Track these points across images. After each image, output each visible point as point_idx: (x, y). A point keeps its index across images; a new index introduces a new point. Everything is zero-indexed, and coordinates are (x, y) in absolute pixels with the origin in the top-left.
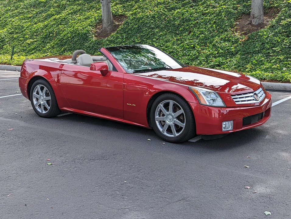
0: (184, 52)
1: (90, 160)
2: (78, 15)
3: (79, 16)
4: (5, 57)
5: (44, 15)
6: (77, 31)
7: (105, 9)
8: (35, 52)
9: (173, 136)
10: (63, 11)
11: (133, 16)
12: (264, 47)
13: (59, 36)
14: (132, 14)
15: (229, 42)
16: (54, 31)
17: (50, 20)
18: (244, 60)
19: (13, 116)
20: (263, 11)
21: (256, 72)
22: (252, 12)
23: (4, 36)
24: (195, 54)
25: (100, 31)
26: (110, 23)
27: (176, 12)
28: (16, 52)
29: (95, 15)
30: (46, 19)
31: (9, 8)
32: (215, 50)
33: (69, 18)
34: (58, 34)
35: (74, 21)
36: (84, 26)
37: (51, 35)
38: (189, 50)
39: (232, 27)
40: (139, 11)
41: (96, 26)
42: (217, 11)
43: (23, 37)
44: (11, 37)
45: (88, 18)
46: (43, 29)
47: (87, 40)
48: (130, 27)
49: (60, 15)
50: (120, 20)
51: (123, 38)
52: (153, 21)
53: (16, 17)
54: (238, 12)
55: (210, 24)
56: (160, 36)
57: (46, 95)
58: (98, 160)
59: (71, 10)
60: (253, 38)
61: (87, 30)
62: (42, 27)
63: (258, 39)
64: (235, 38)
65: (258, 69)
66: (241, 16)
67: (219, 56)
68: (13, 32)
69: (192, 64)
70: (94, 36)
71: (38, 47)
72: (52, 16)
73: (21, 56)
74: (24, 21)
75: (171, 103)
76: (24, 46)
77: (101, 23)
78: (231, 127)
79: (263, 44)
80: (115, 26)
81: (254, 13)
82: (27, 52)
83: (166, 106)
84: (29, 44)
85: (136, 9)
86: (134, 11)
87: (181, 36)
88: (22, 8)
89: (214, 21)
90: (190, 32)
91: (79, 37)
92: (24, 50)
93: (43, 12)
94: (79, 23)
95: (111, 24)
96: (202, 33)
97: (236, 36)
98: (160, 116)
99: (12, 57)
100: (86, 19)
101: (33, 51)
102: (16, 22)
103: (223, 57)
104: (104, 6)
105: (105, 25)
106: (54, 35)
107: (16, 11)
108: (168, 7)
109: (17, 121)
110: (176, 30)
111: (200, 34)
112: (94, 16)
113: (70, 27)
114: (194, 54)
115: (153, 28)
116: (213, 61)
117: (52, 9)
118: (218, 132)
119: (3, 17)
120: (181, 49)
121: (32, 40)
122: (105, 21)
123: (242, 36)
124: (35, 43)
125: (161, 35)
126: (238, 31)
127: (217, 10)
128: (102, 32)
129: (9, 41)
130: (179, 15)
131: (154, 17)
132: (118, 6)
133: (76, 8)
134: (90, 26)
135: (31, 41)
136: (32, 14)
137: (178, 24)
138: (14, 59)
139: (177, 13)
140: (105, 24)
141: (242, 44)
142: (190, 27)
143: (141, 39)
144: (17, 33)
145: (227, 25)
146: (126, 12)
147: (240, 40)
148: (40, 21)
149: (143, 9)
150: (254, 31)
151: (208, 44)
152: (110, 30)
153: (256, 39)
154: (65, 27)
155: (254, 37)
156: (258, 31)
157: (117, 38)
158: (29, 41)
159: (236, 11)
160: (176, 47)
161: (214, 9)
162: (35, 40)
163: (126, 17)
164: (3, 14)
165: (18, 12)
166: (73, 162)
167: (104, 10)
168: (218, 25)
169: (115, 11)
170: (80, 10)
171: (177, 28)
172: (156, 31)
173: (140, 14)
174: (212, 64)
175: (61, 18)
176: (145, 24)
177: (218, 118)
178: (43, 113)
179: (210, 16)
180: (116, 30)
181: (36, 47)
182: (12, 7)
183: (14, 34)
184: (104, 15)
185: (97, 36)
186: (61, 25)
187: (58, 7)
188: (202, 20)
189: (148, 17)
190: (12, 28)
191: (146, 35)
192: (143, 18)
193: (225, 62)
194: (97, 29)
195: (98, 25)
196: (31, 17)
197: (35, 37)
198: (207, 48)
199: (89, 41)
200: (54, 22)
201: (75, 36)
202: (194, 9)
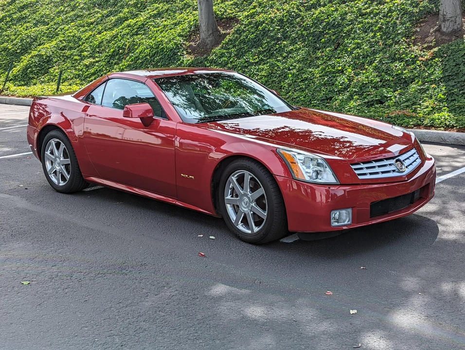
0: (326, 79)
1: (98, 274)
2: (164, 19)
3: (165, 21)
4: (50, 87)
5: (112, 20)
6: (160, 44)
7: (203, 8)
9: (250, 232)
10: (142, 12)
11: (248, 20)
12: (459, 71)
13: (133, 53)
14: (248, 16)
15: (401, 62)
16: (126, 46)
17: (121, 27)
18: (423, 92)
19: (15, 190)
20: (460, 8)
21: (441, 114)
22: (442, 10)
23: (51, 54)
24: (343, 83)
25: (195, 45)
26: (210, 32)
27: (319, 11)
28: (64, 80)
29: (190, 19)
30: (115, 26)
31: (63, 9)
32: (377, 76)
33: (150, 23)
34: (131, 50)
35: (158, 29)
36: (172, 37)
37: (120, 51)
38: (334, 75)
39: (408, 36)
40: (259, 10)
41: (190, 36)
42: (384, 9)
43: (80, 56)
44: (62, 54)
45: (179, 23)
46: (109, 42)
47: (174, 59)
48: (242, 38)
49: (137, 20)
50: (228, 25)
51: (230, 56)
52: (279, 28)
53: (71, 23)
54: (420, 10)
55: (372, 31)
56: (290, 52)
57: (63, 156)
58: (111, 275)
59: (154, 11)
60: (442, 55)
61: (175, 44)
62: (109, 38)
63: (450, 56)
64: (412, 55)
65: (445, 108)
66: (425, 18)
67: (383, 86)
68: (64, 46)
69: (337, 100)
70: (185, 52)
71: (100, 70)
72: (126, 20)
73: (75, 86)
74: (82, 29)
76: (79, 69)
77: (198, 32)
78: (347, 220)
79: (458, 66)
80: (219, 36)
81: (445, 13)
82: (83, 78)
84: (87, 66)
85: (255, 7)
86: (251, 12)
87: (323, 52)
88: (81, 8)
89: (378, 26)
90: (339, 45)
91: (162, 54)
92: (79, 75)
93: (111, 14)
94: (164, 32)
95: (213, 33)
96: (358, 48)
97: (413, 52)
99: (58, 88)
100: (176, 24)
101: (93, 78)
102: (71, 31)
103: (389, 87)
104: (201, 4)
106: (126, 52)
107: (72, 13)
108: (306, 3)
109: (16, 198)
110: (315, 42)
111: (354, 49)
112: (188, 20)
113: (151, 39)
114: (341, 82)
115: (278, 39)
116: (372, 94)
117: (126, 10)
118: (324, 228)
119: (52, 23)
120: (321, 75)
121: (92, 60)
122: (203, 28)
123: (424, 52)
124: (97, 64)
125: (292, 50)
126: (418, 42)
127: (385, 7)
128: (198, 45)
129: (59, 60)
130: (322, 16)
131: (281, 21)
132: (226, 3)
133: (162, 8)
134: (182, 36)
135: (90, 60)
136: (95, 17)
137: (320, 32)
138: (61, 91)
139: (319, 14)
140: (203, 34)
141: (422, 65)
142: (339, 37)
143: (259, 58)
144: (71, 48)
145: (400, 33)
146: (239, 13)
147: (420, 58)
148: (107, 28)
149: (265, 7)
150: (444, 43)
151: (366, 64)
152: (211, 42)
153: (446, 57)
154: (142, 39)
155: (443, 53)
156: (450, 43)
157: (222, 55)
158: (87, 62)
159: (416, 10)
160: (313, 70)
161: (381, 5)
162: (97, 59)
163: (237, 21)
164: (53, 18)
165: (75, 15)
166: (69, 278)
167: (201, 10)
168: (385, 34)
169: (221, 11)
170: (167, 10)
171: (318, 38)
172: (284, 44)
173: (260, 16)
174: (369, 98)
175: (139, 23)
176: (265, 33)
178: (60, 185)
179: (372, 18)
180: (220, 42)
181: (97, 71)
182: (66, 7)
183: (66, 49)
184: (202, 18)
185: (190, 52)
186: (137, 35)
187: (135, 5)
188: (359, 25)
189: (273, 20)
190: (64, 40)
191: (267, 51)
192: (264, 22)
193: (391, 97)
194: (191, 41)
195: (193, 34)
196: (94, 22)
197: (97, 55)
198: (364, 72)
199: (177, 62)
200: (127, 31)
201: (157, 53)
202: (348, 6)
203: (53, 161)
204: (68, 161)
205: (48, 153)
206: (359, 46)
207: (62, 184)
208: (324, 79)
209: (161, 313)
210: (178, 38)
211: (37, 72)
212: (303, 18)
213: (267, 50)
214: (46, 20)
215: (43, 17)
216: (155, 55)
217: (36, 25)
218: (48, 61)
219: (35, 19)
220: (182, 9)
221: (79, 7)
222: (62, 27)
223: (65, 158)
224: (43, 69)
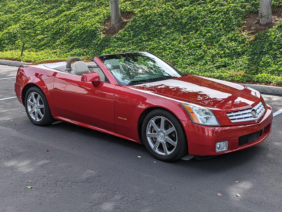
0: (190, 51)
1: (73, 183)
2: (88, 12)
3: (89, 13)
4: (16, 53)
5: (55, 11)
6: (85, 28)
7: (113, 6)
8: (45, 48)
9: (164, 154)
10: (73, 7)
11: (140, 13)
12: (272, 48)
13: (69, 32)
14: (140, 11)
15: (236, 41)
16: (64, 28)
17: (60, 16)
18: (250, 61)
19: (8, 123)
20: (271, 10)
21: (262, 75)
22: (260, 11)
23: (16, 32)
24: (201, 54)
25: (108, 28)
26: (117, 20)
27: (184, 9)
28: (26, 48)
29: (104, 12)
30: (57, 15)
31: (23, 4)
32: (221, 50)
33: (79, 14)
34: (67, 30)
35: (84, 18)
36: (93, 23)
37: (61, 31)
38: (195, 49)
39: (239, 26)
40: (147, 8)
41: (105, 22)
43: (35, 33)
44: (23, 32)
45: (97, 14)
46: (53, 25)
47: (95, 37)
48: (137, 25)
49: (71, 12)
50: (128, 17)
51: (130, 36)
52: (160, 19)
53: (28, 12)
54: (246, 11)
55: (217, 22)
56: (167, 34)
57: (40, 103)
58: (81, 183)
59: (81, 6)
60: (260, 38)
61: (96, 27)
62: (53, 23)
63: (265, 39)
64: (242, 37)
65: (264, 71)
66: (249, 15)
67: (225, 57)
68: (25, 27)
69: (197, 64)
70: (102, 33)
71: (48, 43)
72: (63, 12)
73: (32, 52)
74: (36, 17)
75: (163, 119)
76: (34, 42)
77: (109, 20)
78: (225, 148)
79: (271, 45)
80: (123, 23)
81: (262, 13)
82: (37, 47)
83: (158, 122)
84: (40, 40)
85: (144, 6)
86: (142, 8)
87: (187, 34)
88: (34, 4)
89: (221, 19)
90: (197, 31)
91: (87, 34)
92: (35, 46)
93: (54, 8)
94: (88, 20)
95: (119, 21)
96: (209, 32)
97: (243, 36)
98: (151, 132)
99: (22, 53)
100: (95, 15)
101: (43, 47)
102: (28, 18)
103: (229, 57)
104: (112, 3)
105: (113, 22)
106: (64, 31)
107: (29, 6)
108: (176, 4)
110: (183, 28)
111: (207, 33)
112: (103, 13)
113: (80, 24)
114: (199, 53)
115: (160, 26)
116: (219, 61)
117: (63, 5)
118: (212, 153)
119: (16, 12)
120: (187, 48)
121: (43, 36)
122: (113, 18)
123: (249, 36)
124: (46, 39)
126: (246, 30)
127: (225, 8)
128: (110, 29)
129: (21, 36)
130: (186, 13)
131: (161, 15)
132: (127, 3)
133: (86, 5)
134: (100, 22)
135: (41, 36)
136: (44, 9)
137: (185, 22)
138: (24, 55)
139: (184, 11)
141: (249, 44)
142: (197, 25)
143: (148, 37)
144: (29, 29)
145: (234, 24)
146: (134, 9)
147: (247, 40)
148: (51, 17)
149: (151, 6)
150: (261, 31)
151: (214, 43)
152: (118, 27)
153: (263, 39)
154: (74, 24)
155: (261, 37)
156: (265, 31)
157: (125, 35)
158: (39, 37)
159: (244, 10)
160: (182, 46)
161: (222, 7)
162: (46, 36)
163: (134, 14)
164: (17, 9)
165: (30, 8)
166: (55, 185)
168: (225, 24)
169: (123, 8)
171: (184, 26)
172: (163, 29)
173: (148, 11)
174: (218, 64)
175: (72, 14)
176: (152, 22)
177: (211, 136)
178: (37, 121)
179: (217, 15)
180: (124, 27)
181: (46, 43)
182: (25, 2)
183: (26, 29)
184: (112, 12)
185: (105, 33)
186: (71, 21)
187: (69, 2)
188: (209, 19)
189: (156, 14)
190: (24, 23)
191: (153, 33)
192: (150, 15)
193: (230, 63)
194: (105, 26)
195: (106, 21)
196: (43, 13)
197: (46, 33)
198: (213, 47)
199: (97, 38)
200: (65, 18)
201: (84, 33)
202: (202, 6)
203: (33, 106)
204: (43, 106)
205: (29, 100)
207: (38, 120)
208: (189, 51)
209: (118, 210)
210: (97, 24)
211: (8, 43)
212: (174, 13)
213: (153, 32)
214: (12, 10)
215: (11, 8)
216: (82, 34)
217: (6, 13)
218: (15, 36)
219: (5, 9)
220: (99, 5)
221: (33, 3)
222: (23, 15)
223: (40, 104)
224: (12, 41)
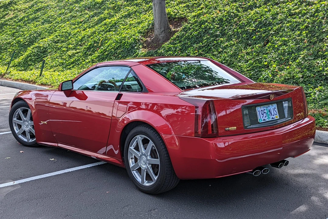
0: (252, 73)
3: (132, 20)
5: (95, 19)
6: (123, 40)
7: (157, 9)
8: (73, 67)
10: (117, 13)
11: (194, 19)
13: (104, 46)
14: (195, 16)
15: (324, 59)
16: (100, 40)
17: (100, 25)
23: (47, 46)
25: (150, 40)
26: (163, 29)
27: (254, 12)
30: (96, 24)
31: (63, 11)
32: (299, 72)
33: (120, 22)
34: (103, 43)
35: (125, 27)
36: (133, 34)
37: (95, 44)
38: (260, 69)
40: (205, 11)
41: (147, 32)
42: (312, 9)
43: (67, 48)
44: (55, 46)
45: (142, 22)
47: (132, 52)
48: (187, 35)
49: (112, 19)
50: (179, 24)
51: (176, 50)
52: (219, 26)
53: (67, 22)
55: (299, 30)
56: (225, 48)
59: (125, 12)
61: (134, 39)
62: (89, 34)
67: (304, 82)
68: (58, 40)
70: (141, 46)
71: (78, 60)
72: (105, 20)
73: (57, 72)
74: (74, 27)
76: (64, 58)
80: (170, 33)
82: (64, 66)
84: (70, 56)
85: (202, 9)
86: (198, 12)
87: (253, 48)
88: (76, 11)
89: (305, 25)
90: (268, 42)
91: (123, 48)
92: (63, 63)
93: (96, 15)
94: (129, 29)
95: (165, 30)
96: (285, 44)
99: (41, 73)
100: (139, 23)
101: (72, 66)
102: (65, 28)
103: (309, 84)
104: (155, 6)
105: (157, 32)
106: (99, 45)
107: (69, 14)
108: (244, 5)
110: (248, 39)
111: (281, 45)
112: (149, 20)
113: (118, 35)
114: (265, 77)
115: (217, 36)
117: (106, 12)
119: (54, 22)
120: (248, 69)
121: (74, 51)
122: (157, 26)
124: (77, 55)
125: (227, 45)
127: (312, 8)
128: (153, 41)
129: (52, 51)
130: (256, 16)
131: (221, 20)
132: (181, 5)
133: (132, 10)
134: (141, 33)
135: (73, 52)
136: (84, 17)
137: (252, 30)
139: (254, 14)
142: (269, 34)
143: (198, 52)
144: (62, 42)
145: (325, 31)
146: (188, 14)
148: (90, 26)
149: (210, 8)
151: (290, 60)
152: (163, 38)
154: (113, 35)
157: (169, 50)
158: (70, 53)
160: (242, 64)
161: (309, 6)
162: (78, 51)
163: (186, 21)
164: (56, 18)
165: (71, 16)
167: (155, 11)
168: (310, 32)
169: (174, 12)
170: (136, 12)
171: (250, 36)
172: (221, 40)
173: (205, 16)
175: (113, 22)
176: (206, 30)
179: (300, 18)
180: (170, 38)
181: (75, 60)
182: (66, 10)
183: (59, 42)
185: (145, 46)
186: (109, 32)
187: (113, 8)
188: (288, 24)
189: (214, 19)
190: (59, 35)
191: (206, 47)
192: (207, 21)
193: (310, 93)
194: (148, 37)
195: (150, 31)
196: (83, 21)
197: (78, 47)
198: (288, 67)
199: (133, 54)
200: (103, 28)
201: (120, 46)
202: (280, 7)
206: (285, 43)
210: (137, 34)
211: (35, 60)
212: (240, 18)
213: (206, 45)
214: (51, 20)
215: (49, 17)
216: (118, 48)
217: (43, 23)
218: (44, 52)
219: (43, 19)
220: (147, 11)
221: (75, 10)
222: (60, 25)
224: (40, 57)
